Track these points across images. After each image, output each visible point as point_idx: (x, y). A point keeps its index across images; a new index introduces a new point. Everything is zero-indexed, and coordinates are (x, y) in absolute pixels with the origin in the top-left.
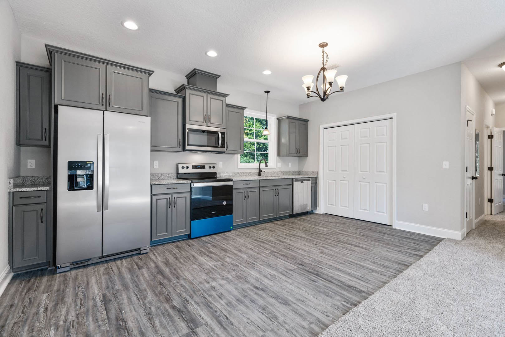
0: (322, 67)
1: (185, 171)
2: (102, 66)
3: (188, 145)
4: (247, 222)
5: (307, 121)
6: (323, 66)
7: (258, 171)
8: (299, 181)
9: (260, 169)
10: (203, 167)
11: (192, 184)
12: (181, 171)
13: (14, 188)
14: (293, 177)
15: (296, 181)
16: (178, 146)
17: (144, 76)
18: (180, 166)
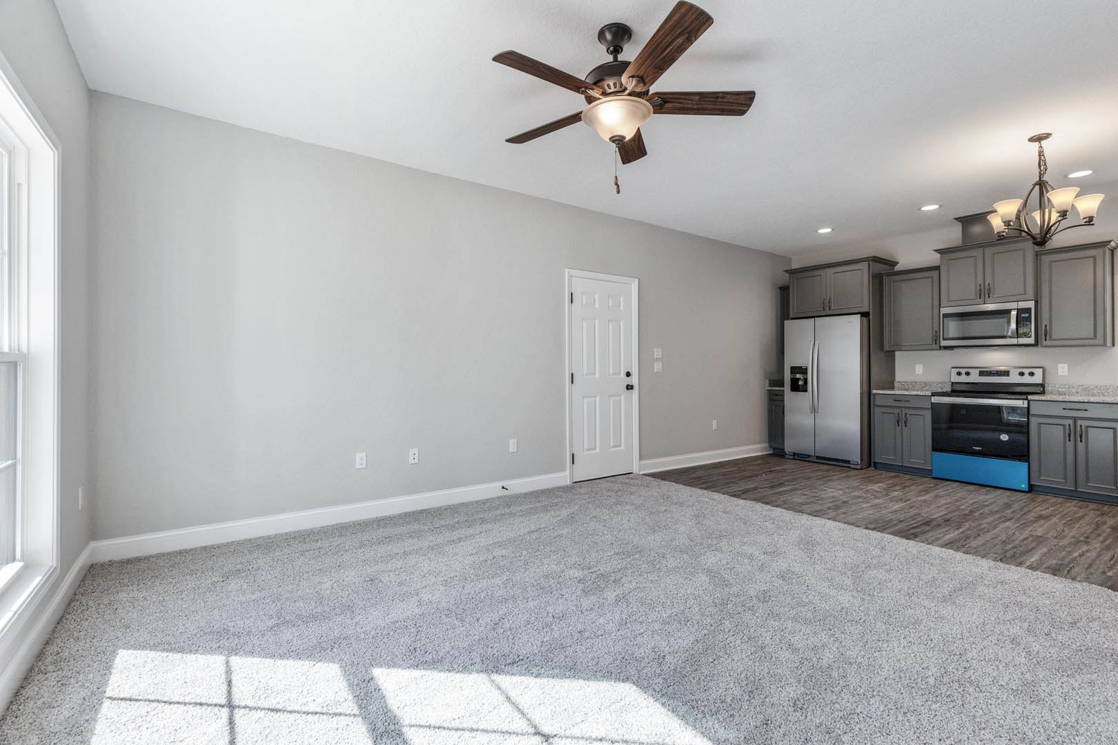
0: (1038, 179)
1: (965, 379)
2: (823, 272)
3: (944, 339)
4: (1080, 490)
6: (1040, 179)
10: (1006, 373)
11: (932, 398)
12: (956, 379)
13: (769, 386)
16: (932, 341)
17: (864, 265)
18: (952, 372)
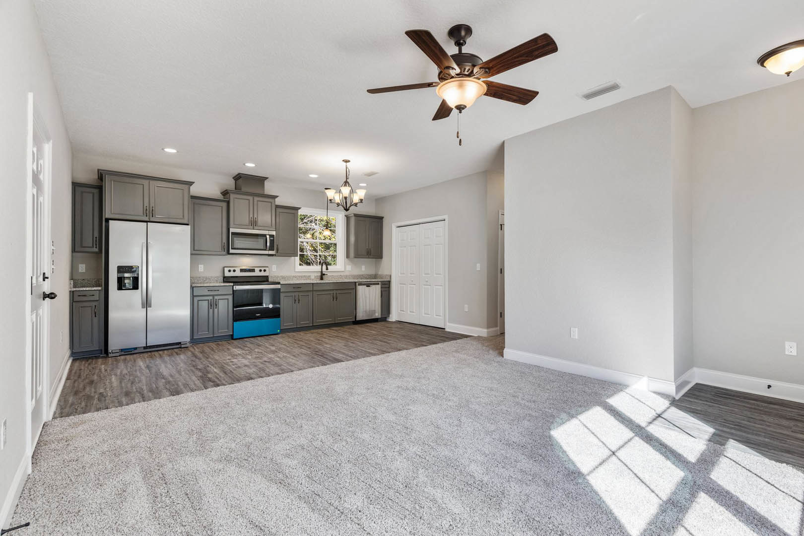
1: (232, 274)
2: (146, 182)
3: (232, 249)
4: (298, 326)
5: (382, 218)
7: (320, 274)
8: (364, 285)
9: (322, 272)
10: (253, 270)
11: (234, 287)
12: (227, 274)
13: (74, 287)
14: (356, 281)
15: (360, 284)
16: (222, 250)
17: (185, 187)
18: (226, 270)
